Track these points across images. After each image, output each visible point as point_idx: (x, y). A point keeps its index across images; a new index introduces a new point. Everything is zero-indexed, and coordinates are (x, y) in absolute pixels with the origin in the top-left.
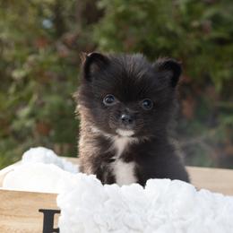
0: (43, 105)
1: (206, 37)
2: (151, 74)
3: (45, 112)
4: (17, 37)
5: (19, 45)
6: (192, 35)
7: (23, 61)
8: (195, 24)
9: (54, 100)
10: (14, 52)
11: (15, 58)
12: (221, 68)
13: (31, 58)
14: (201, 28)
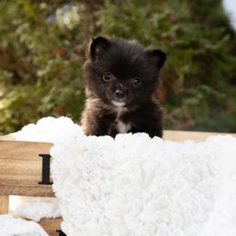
0: (59, 93)
1: (172, 44)
2: (142, 58)
3: (61, 98)
4: (41, 48)
5: (44, 53)
6: (162, 43)
7: (46, 64)
8: (164, 35)
9: (67, 90)
10: (41, 58)
11: (40, 62)
12: (183, 65)
13: (50, 62)
14: (168, 38)
